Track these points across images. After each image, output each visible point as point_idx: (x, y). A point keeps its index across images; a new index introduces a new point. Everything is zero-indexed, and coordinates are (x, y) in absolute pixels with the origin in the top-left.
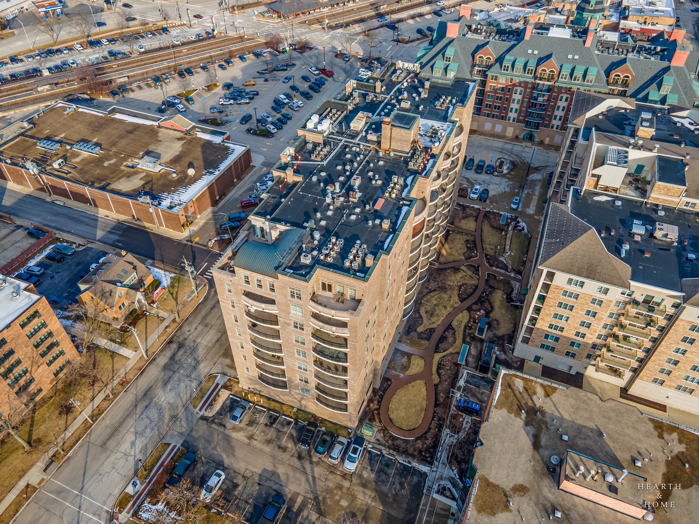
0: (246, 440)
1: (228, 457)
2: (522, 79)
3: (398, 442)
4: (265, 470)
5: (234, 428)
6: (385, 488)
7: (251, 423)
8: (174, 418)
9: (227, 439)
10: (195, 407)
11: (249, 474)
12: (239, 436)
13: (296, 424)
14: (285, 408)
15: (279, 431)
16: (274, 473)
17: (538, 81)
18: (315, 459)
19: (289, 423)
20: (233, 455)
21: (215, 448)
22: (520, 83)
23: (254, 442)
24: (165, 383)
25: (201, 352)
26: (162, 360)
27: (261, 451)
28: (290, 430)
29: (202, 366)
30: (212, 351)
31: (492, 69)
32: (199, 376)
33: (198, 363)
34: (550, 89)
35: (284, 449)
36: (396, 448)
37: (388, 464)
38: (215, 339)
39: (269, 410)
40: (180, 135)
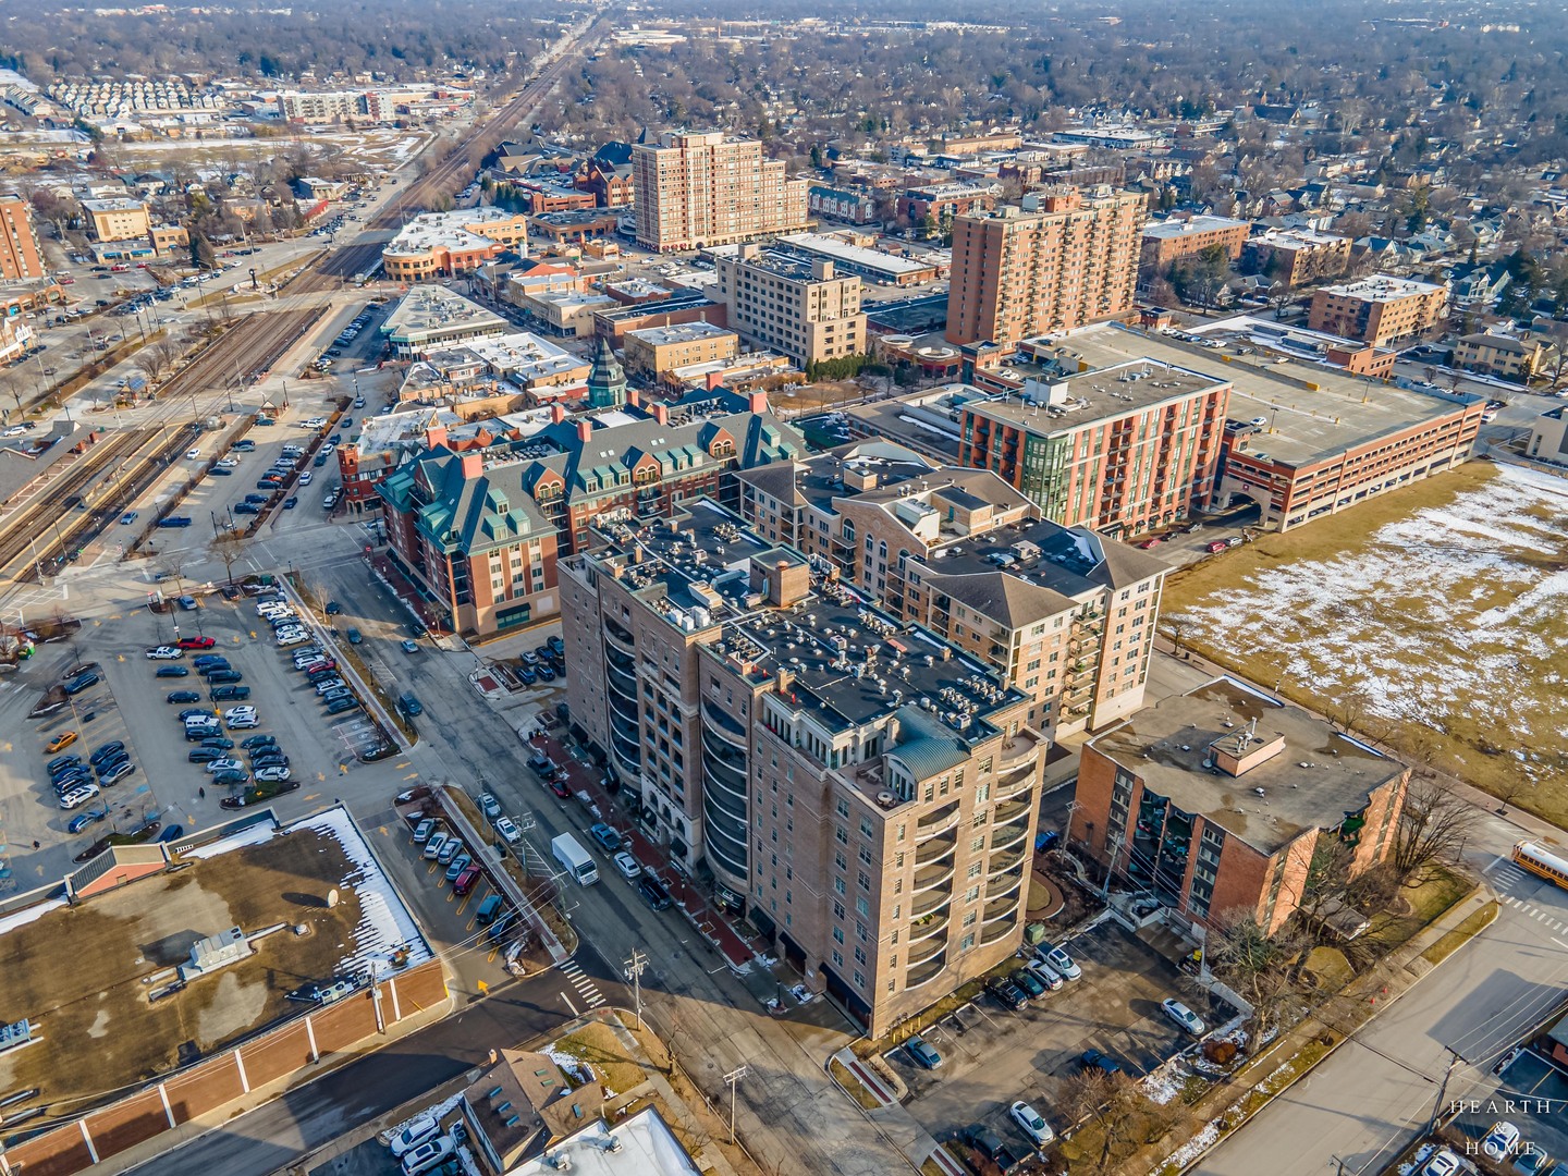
0: (972, 1065)
1: (992, 1094)
2: (618, 493)
3: (1062, 918)
4: (1033, 1062)
5: (946, 1071)
6: (1113, 960)
7: (947, 1050)
8: (881, 1139)
9: (958, 1085)
10: (878, 1105)
11: (1031, 1081)
12: (961, 1071)
13: (977, 1003)
14: (944, 1005)
15: (978, 1025)
16: (1043, 1054)
17: (641, 488)
18: (1043, 1005)
19: (971, 1010)
20: (992, 1087)
21: (968, 1105)
23: (982, 1057)
24: (803, 1130)
25: (770, 1065)
26: (750, 1123)
27: (999, 1054)
28: (982, 1013)
29: (799, 1073)
30: (779, 1049)
31: (573, 497)
32: (818, 1083)
33: (790, 1076)
34: (657, 493)
35: (1009, 1031)
36: (1066, 926)
37: (1084, 942)
38: (757, 1040)
39: (937, 1022)
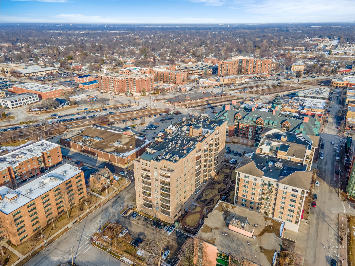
0: (136, 224)
1: (130, 227)
2: (252, 124)
3: (186, 229)
4: (141, 232)
5: (133, 220)
6: (179, 241)
7: (139, 220)
8: (114, 216)
9: (130, 223)
10: (121, 213)
11: (135, 232)
12: (134, 222)
14: (150, 217)
15: (147, 223)
16: (144, 233)
17: (257, 125)
19: (152, 221)
20: (131, 227)
21: (126, 225)
22: (251, 125)
23: (139, 225)
24: (112, 207)
25: (125, 199)
26: (113, 200)
27: (140, 227)
28: (151, 223)
29: (125, 203)
30: (129, 200)
31: (241, 120)
32: (124, 206)
33: (124, 202)
34: (262, 128)
35: (148, 227)
36: (186, 231)
37: (182, 235)
38: (131, 196)
39: (145, 217)
40: (129, 136)
